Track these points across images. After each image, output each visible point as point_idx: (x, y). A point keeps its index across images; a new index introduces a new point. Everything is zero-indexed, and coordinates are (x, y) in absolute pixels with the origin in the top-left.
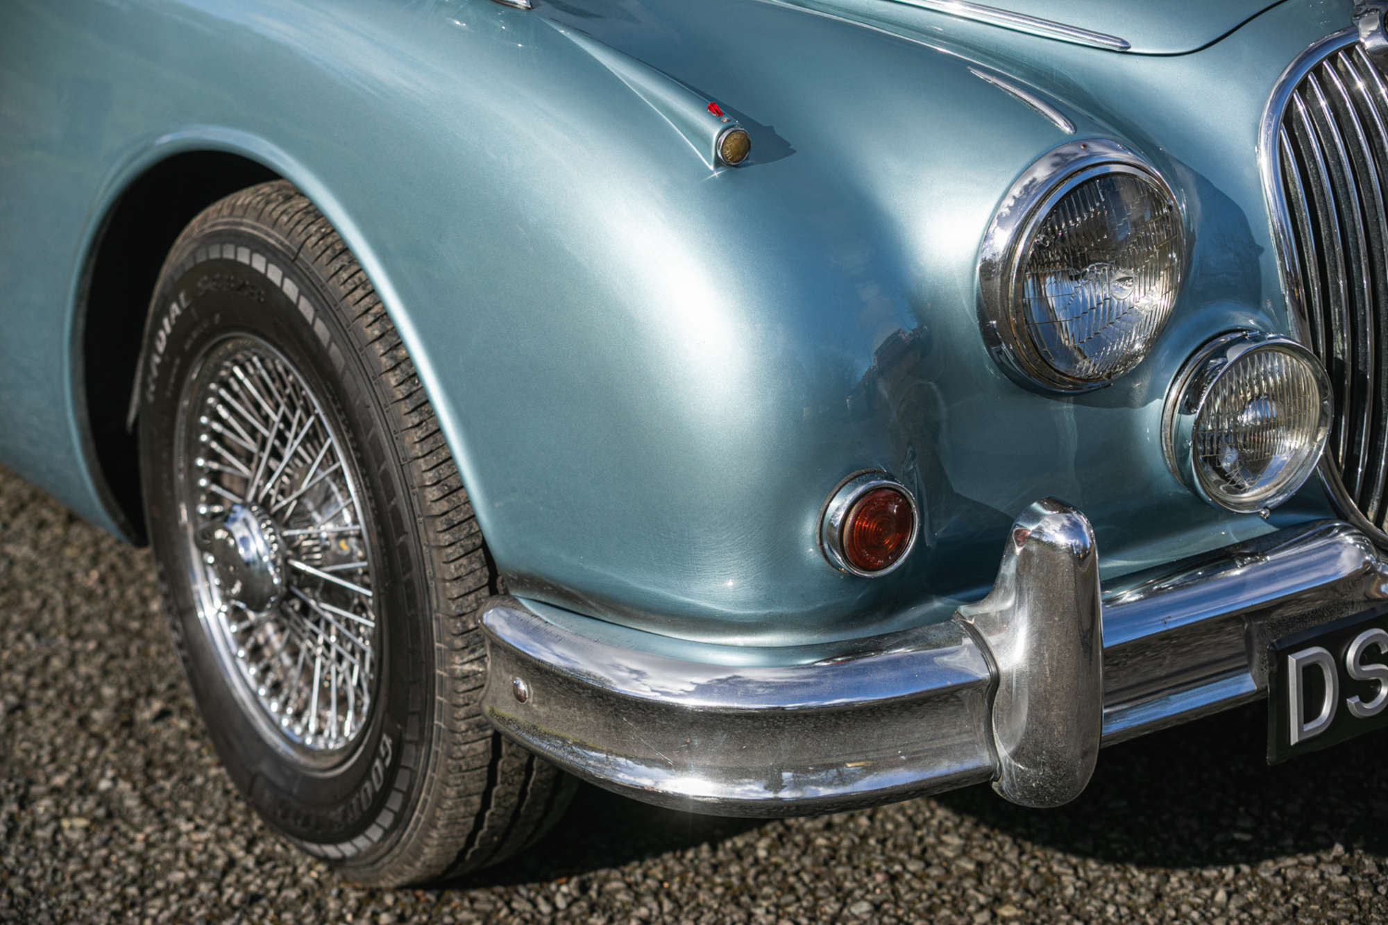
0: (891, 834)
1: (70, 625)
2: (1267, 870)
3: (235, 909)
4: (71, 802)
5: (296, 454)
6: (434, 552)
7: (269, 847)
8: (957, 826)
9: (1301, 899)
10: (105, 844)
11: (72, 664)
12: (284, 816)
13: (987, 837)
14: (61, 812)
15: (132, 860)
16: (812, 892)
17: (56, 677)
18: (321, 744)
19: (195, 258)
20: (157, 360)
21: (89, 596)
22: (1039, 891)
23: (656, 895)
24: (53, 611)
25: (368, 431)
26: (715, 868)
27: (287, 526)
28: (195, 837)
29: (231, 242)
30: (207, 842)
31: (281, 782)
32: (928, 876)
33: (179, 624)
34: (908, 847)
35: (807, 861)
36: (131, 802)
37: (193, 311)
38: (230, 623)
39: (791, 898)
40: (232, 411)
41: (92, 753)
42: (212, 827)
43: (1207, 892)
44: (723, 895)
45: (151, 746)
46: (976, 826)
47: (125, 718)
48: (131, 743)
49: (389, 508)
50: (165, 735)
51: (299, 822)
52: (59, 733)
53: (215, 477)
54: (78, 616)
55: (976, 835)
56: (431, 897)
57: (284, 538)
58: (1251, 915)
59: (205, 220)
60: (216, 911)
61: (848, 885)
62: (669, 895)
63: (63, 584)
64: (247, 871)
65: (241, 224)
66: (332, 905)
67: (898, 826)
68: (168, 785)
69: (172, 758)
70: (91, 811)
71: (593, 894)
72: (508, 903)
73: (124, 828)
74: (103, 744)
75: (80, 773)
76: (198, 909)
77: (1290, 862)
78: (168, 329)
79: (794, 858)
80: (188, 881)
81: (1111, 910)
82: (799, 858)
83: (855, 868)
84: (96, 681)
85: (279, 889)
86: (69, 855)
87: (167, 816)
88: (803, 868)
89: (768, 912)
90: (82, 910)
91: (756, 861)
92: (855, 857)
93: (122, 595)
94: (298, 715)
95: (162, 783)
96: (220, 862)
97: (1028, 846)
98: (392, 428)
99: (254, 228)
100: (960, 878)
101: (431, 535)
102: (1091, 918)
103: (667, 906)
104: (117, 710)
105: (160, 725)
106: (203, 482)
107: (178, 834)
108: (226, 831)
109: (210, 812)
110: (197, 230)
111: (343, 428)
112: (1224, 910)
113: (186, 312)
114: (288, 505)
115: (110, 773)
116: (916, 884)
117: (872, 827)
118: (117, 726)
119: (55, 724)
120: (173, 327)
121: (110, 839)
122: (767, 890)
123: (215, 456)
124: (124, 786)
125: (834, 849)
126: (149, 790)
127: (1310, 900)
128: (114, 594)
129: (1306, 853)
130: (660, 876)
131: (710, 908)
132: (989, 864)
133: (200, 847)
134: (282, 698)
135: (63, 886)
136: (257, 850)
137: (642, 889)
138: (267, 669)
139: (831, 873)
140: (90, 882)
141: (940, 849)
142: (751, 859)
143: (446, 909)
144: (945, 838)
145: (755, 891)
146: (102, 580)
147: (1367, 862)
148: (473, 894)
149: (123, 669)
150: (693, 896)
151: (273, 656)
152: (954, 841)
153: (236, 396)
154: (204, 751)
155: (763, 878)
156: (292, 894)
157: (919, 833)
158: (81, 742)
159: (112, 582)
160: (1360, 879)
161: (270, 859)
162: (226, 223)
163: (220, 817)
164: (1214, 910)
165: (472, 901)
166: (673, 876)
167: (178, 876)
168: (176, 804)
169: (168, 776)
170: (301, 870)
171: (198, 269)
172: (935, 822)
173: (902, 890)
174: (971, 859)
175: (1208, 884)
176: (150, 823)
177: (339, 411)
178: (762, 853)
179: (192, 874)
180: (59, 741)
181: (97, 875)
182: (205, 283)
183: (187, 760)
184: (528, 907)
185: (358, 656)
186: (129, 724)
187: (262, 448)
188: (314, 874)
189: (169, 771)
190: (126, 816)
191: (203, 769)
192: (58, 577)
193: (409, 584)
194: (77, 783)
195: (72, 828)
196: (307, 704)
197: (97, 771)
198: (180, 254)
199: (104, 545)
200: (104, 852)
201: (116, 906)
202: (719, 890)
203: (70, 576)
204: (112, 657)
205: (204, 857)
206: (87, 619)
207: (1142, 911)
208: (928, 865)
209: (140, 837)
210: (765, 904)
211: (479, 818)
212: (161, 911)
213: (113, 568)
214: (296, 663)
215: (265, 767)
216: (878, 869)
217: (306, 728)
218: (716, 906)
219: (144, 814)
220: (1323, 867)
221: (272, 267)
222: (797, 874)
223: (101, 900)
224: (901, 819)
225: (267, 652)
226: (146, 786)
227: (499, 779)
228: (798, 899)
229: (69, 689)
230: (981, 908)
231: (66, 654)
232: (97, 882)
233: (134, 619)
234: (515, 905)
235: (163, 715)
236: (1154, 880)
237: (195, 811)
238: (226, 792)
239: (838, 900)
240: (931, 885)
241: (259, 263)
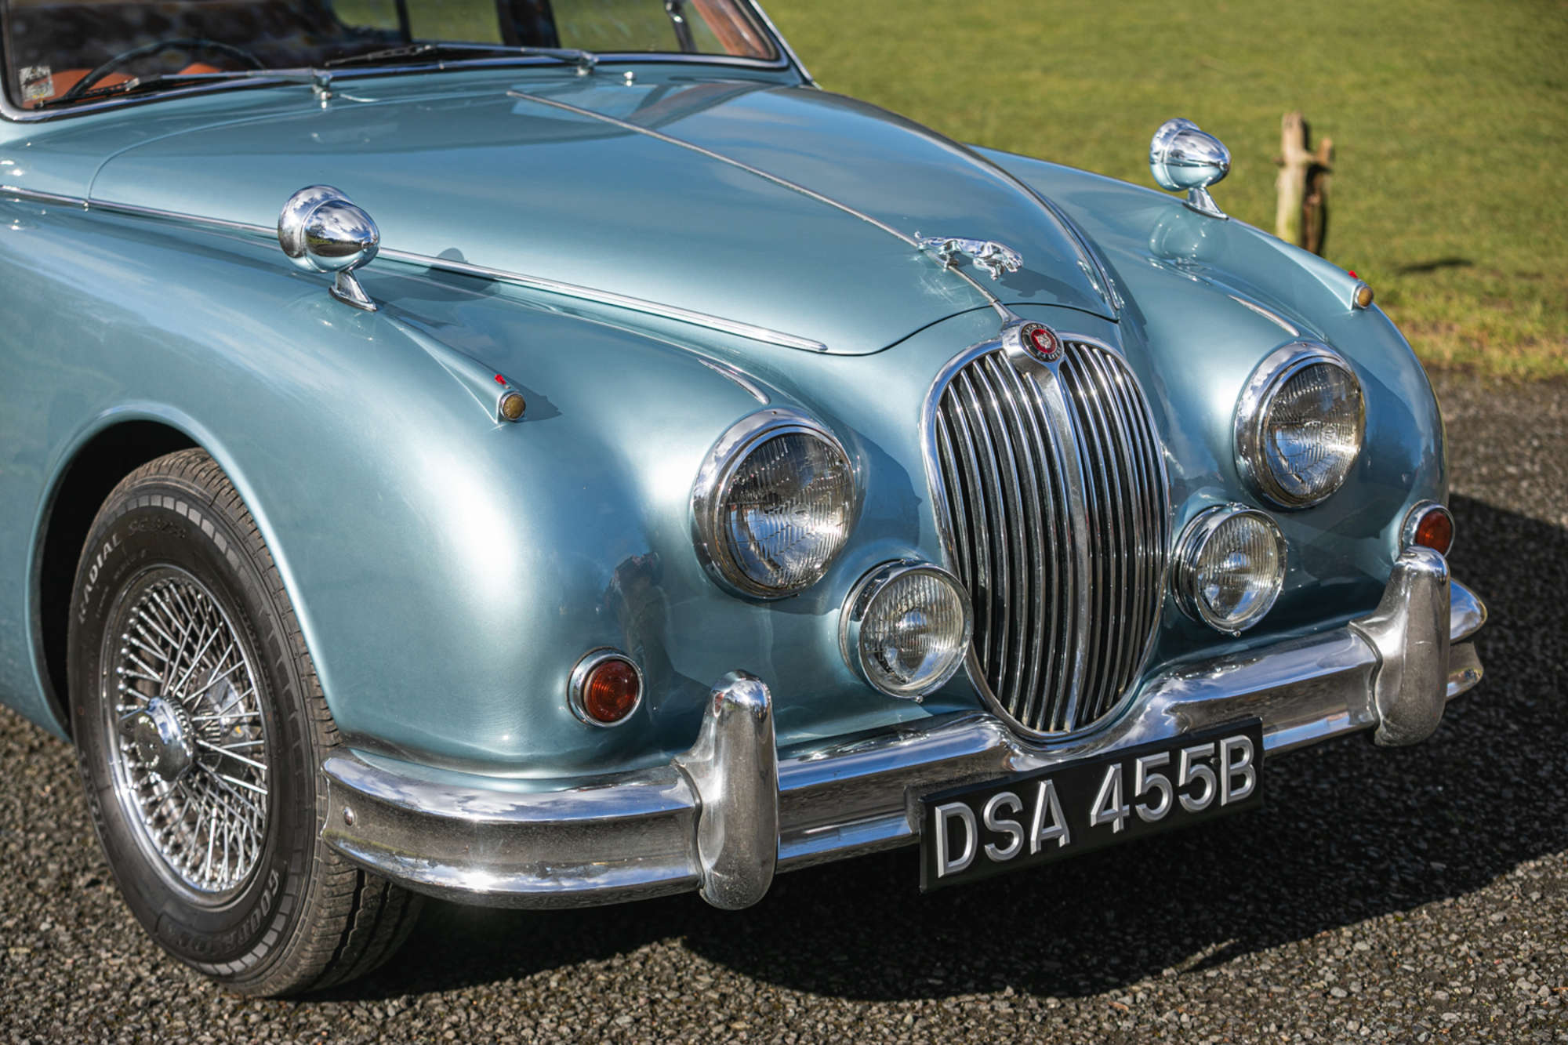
0: (657, 974)
1: (25, 823)
2: (949, 1004)
3: (138, 1009)
4: (17, 937)
5: (201, 662)
6: (318, 725)
7: (169, 971)
8: (709, 970)
9: (973, 1023)
10: (42, 965)
11: (26, 848)
12: (184, 944)
13: (732, 977)
14: (9, 943)
15: (62, 975)
16: (589, 1010)
17: (12, 857)
18: (215, 887)
19: (126, 507)
20: (89, 589)
21: (43, 803)
22: (766, 1014)
23: (466, 1009)
24: (13, 812)
25: (268, 633)
26: (515, 993)
27: (195, 714)
28: (112, 962)
29: (158, 494)
30: (122, 964)
31: (181, 918)
32: (681, 1002)
33: (97, 799)
34: (668, 983)
35: (588, 990)
36: (65, 938)
37: (123, 549)
38: (139, 798)
39: (571, 1012)
40: (149, 630)
41: (36, 906)
42: (127, 955)
43: (898, 1016)
44: (518, 1010)
45: (83, 903)
46: (726, 970)
47: (64, 884)
48: (68, 901)
49: (284, 691)
50: (96, 896)
51: (197, 948)
52: (12, 893)
53: (132, 682)
54: (32, 817)
55: (724, 976)
56: (291, 1005)
57: (193, 723)
58: (930, 1032)
59: (135, 478)
60: (124, 1010)
61: (617, 1005)
62: (476, 1009)
63: (22, 794)
64: (150, 985)
65: (167, 480)
66: (214, 1008)
67: (663, 969)
68: (94, 929)
69: (99, 911)
70: (33, 943)
71: (417, 1007)
72: (350, 1012)
73: (57, 955)
74: (46, 900)
75: (26, 919)
76: (110, 1008)
77: (969, 998)
78: (100, 564)
79: (578, 988)
80: (103, 990)
81: (821, 1026)
82: (581, 988)
83: (624, 995)
84: (43, 860)
85: (174, 998)
86: (13, 971)
87: (92, 949)
88: (584, 995)
89: (551, 1021)
90: (21, 1006)
91: (548, 989)
92: (626, 988)
93: (69, 803)
94: (195, 868)
95: (89, 927)
96: (130, 979)
97: (764, 985)
98: (288, 631)
99: (178, 482)
100: (706, 1003)
101: (316, 712)
102: (804, 1032)
103: (474, 1015)
104: (58, 879)
105: (91, 889)
106: (121, 686)
107: (100, 960)
108: (137, 959)
109: (125, 946)
110: (127, 486)
111: (248, 632)
112: (909, 1029)
113: (116, 549)
114: (197, 697)
115: (49, 919)
116: (671, 1006)
117: (642, 971)
118: (57, 890)
119: (9, 887)
120: (104, 562)
121: (46, 961)
122: (553, 1007)
123: (132, 665)
124: (60, 928)
125: (610, 984)
126: (79, 931)
127: (979, 1023)
128: (63, 802)
129: (983, 993)
130: (471, 997)
131: (506, 1018)
132: (730, 996)
133: (116, 968)
134: (182, 855)
135: (7, 991)
136: (159, 973)
137: (457, 1004)
138: (169, 834)
139: (605, 997)
140: (29, 988)
141: (694, 984)
142: (544, 987)
143: (302, 1014)
144: (699, 977)
145: (544, 1008)
146: (54, 792)
147: (1031, 1000)
148: (323, 1004)
149: (65, 852)
150: (495, 1010)
151: (174, 824)
152: (706, 979)
153: (153, 617)
154: (124, 907)
155: (551, 999)
156: (183, 1000)
157: (679, 974)
158: (29, 899)
159: (62, 793)
160: (1022, 1011)
161: (168, 978)
162: (154, 480)
163: (133, 950)
164: (902, 1028)
165: (322, 1009)
166: (480, 997)
167: (97, 987)
168: (100, 942)
169: (95, 923)
170: (191, 986)
171: (129, 516)
172: (693, 967)
173: (659, 1010)
174: (717, 991)
175: (901, 1011)
176: (78, 952)
177: (245, 619)
178: (553, 984)
179: (107, 985)
180: (11, 898)
181: (34, 984)
182: (135, 525)
183: (110, 912)
184: (366, 1014)
185: (247, 817)
186: (68, 889)
187: (173, 658)
188: (202, 988)
189: (96, 919)
190: (60, 948)
191: (122, 919)
192: (19, 790)
193: (298, 750)
194: (23, 925)
195: (17, 954)
196: (202, 860)
197: (39, 918)
198: (112, 506)
199: (57, 770)
200: (40, 970)
201: (47, 1005)
202: (515, 1007)
203: (29, 789)
204: (56, 845)
205: (118, 975)
206: (40, 818)
207: (845, 1028)
208: (682, 994)
209: (69, 961)
210: (550, 1016)
211: (345, 935)
212: (81, 1008)
213: (63, 784)
214: (193, 830)
215: (169, 908)
216: (643, 996)
217: (203, 876)
218: (511, 1017)
219: (74, 946)
220: (994, 1002)
221: (192, 511)
222: (579, 998)
223: (36, 1000)
224: (666, 964)
225: (169, 821)
226: (77, 928)
227: (361, 904)
228: (576, 1014)
229: (23, 866)
230: (719, 1023)
231: (21, 842)
232: (34, 988)
233: (77, 819)
234: (355, 1012)
235: (94, 883)
236: (858, 1008)
237: (114, 946)
238: (138, 934)
239: (607, 1015)
240: (683, 1007)
241: (182, 509)
